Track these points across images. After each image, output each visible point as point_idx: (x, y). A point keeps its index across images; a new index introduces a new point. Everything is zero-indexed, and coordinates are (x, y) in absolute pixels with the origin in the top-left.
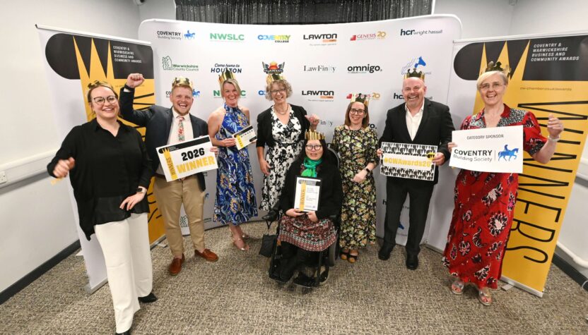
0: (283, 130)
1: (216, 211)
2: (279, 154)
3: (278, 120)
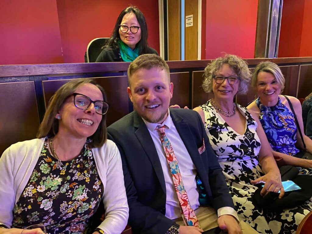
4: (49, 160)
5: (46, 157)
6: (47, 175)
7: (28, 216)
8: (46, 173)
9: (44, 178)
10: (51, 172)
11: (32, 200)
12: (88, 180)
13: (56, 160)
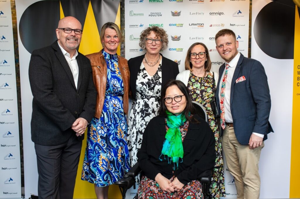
0: (147, 81)
1: (85, 168)
2: (141, 107)
3: (144, 69)
4: (194, 77)
5: (192, 76)
6: (194, 83)
7: (192, 96)
8: (194, 82)
9: (194, 84)
10: (195, 81)
11: (193, 91)
12: (211, 86)
13: (196, 77)
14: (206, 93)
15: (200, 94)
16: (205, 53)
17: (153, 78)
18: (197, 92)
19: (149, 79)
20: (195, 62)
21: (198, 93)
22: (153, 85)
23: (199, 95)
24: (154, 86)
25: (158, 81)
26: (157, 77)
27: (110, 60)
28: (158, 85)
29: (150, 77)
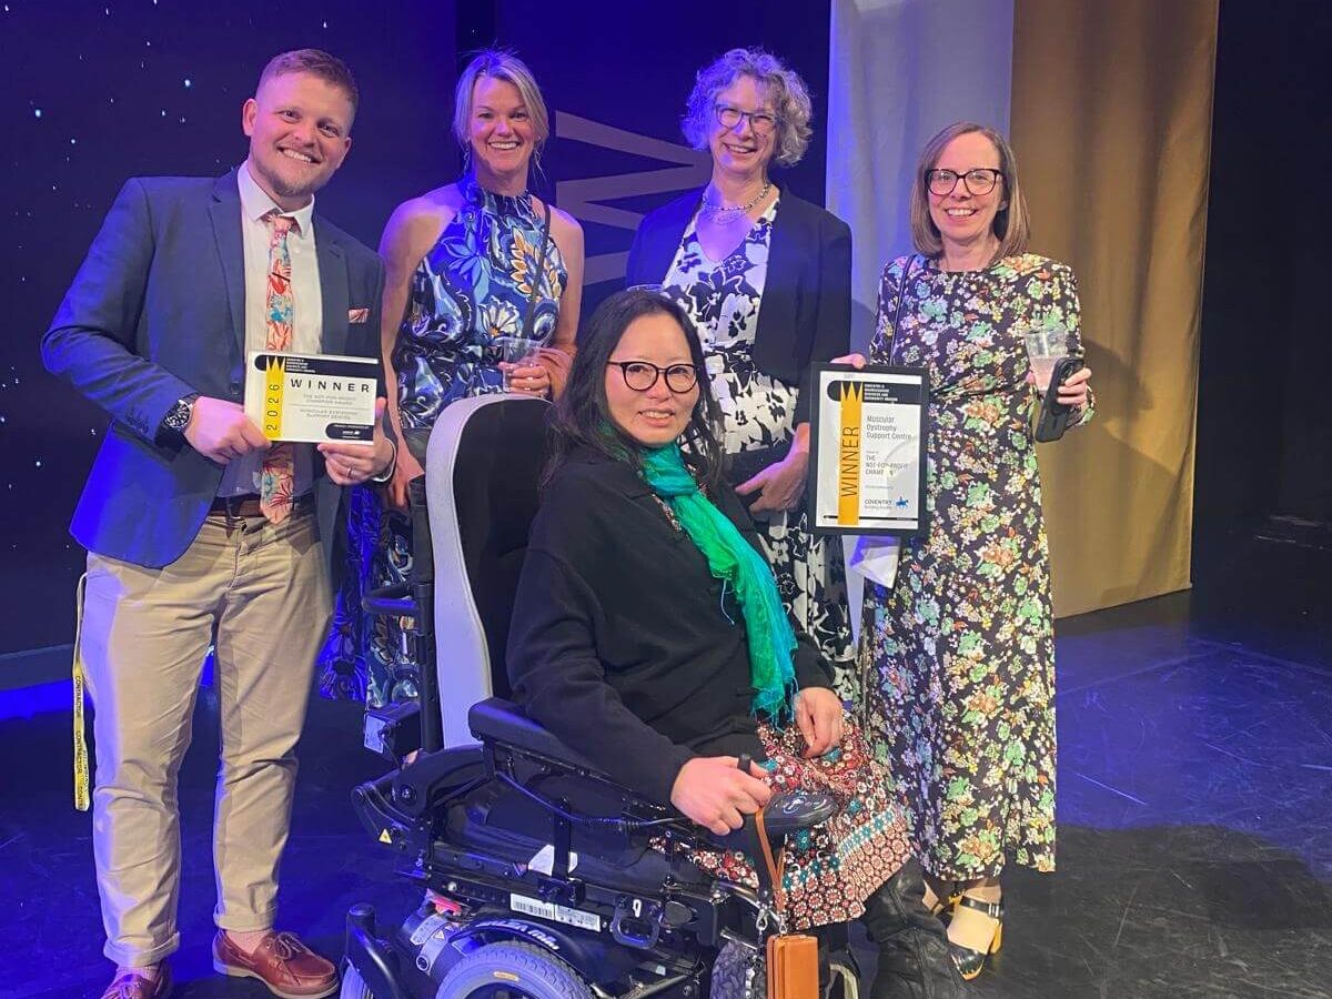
0: (695, 281)
3: (693, 238)
14: (962, 343)
15: (935, 347)
16: (996, 172)
17: (722, 269)
18: (923, 340)
19: (703, 276)
20: (946, 210)
21: (928, 343)
22: (717, 296)
23: (929, 350)
24: (720, 303)
25: (741, 278)
26: (738, 265)
27: (499, 221)
28: (737, 294)
29: (708, 267)
